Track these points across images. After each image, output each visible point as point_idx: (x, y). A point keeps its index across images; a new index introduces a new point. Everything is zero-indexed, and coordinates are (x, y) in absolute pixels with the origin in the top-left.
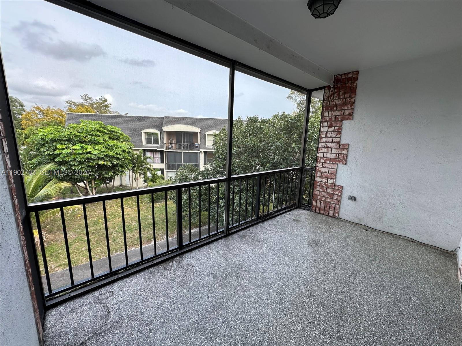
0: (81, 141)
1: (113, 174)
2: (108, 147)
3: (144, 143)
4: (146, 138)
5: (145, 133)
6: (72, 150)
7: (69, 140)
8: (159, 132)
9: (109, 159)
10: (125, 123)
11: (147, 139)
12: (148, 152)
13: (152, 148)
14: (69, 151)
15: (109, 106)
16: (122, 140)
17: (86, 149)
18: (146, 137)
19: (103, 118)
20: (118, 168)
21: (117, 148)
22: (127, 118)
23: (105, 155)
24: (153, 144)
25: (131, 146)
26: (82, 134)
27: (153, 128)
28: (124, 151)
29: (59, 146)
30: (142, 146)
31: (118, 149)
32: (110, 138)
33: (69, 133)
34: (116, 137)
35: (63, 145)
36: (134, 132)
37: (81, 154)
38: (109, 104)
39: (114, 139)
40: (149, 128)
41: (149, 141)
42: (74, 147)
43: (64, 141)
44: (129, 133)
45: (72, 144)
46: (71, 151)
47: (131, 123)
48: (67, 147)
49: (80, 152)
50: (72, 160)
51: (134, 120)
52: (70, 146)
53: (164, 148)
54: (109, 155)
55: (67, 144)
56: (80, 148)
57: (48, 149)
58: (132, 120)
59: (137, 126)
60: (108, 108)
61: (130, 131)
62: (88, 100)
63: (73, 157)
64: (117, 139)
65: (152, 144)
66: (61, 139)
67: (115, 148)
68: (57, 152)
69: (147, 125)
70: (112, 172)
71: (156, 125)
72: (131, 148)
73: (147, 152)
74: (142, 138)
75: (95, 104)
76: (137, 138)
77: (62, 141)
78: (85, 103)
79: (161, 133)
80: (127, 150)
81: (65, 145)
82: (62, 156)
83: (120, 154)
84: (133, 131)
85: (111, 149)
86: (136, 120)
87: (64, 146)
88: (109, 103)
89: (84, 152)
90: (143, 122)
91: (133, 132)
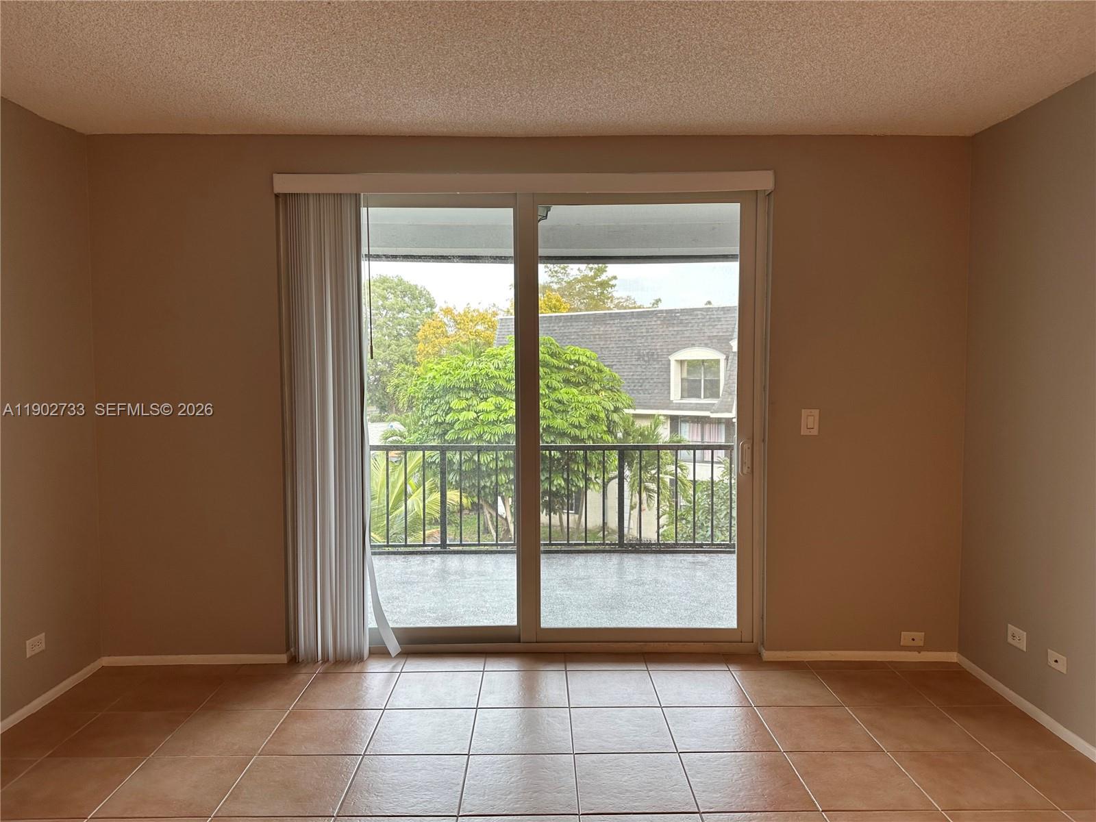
0: (499, 390)
1: (563, 483)
2: (556, 405)
3: (675, 394)
4: (682, 379)
5: (681, 362)
6: (477, 413)
7: (476, 389)
8: (722, 357)
9: (552, 439)
10: (627, 335)
11: (688, 380)
12: (688, 424)
13: (696, 409)
14: (472, 415)
15: (610, 283)
16: (597, 386)
17: (506, 411)
18: (685, 375)
19: (574, 324)
20: (578, 468)
21: (576, 409)
22: (633, 320)
23: (545, 426)
24: (705, 398)
25: (619, 405)
26: (502, 373)
27: (706, 345)
28: (594, 418)
29: (456, 404)
30: (668, 405)
31: (578, 413)
32: (567, 381)
33: (477, 371)
34: (582, 379)
35: (462, 400)
36: (649, 361)
37: (494, 423)
38: (610, 280)
39: (577, 385)
40: (693, 345)
41: (690, 389)
42: (483, 406)
43: (466, 390)
44: (637, 363)
45: (481, 399)
46: (475, 415)
47: (642, 332)
48: (469, 406)
49: (493, 417)
50: (475, 437)
51: (653, 323)
52: (475, 402)
53: (731, 412)
54: (553, 427)
55: (470, 398)
56: (493, 408)
57: (437, 411)
58: (647, 323)
59: (659, 340)
60: (610, 290)
61: (640, 357)
62: (559, 274)
63: (478, 430)
64: (586, 383)
65: (700, 397)
66: (460, 386)
67: (572, 408)
68: (449, 418)
69: (688, 335)
70: (563, 477)
71: (715, 334)
72: (616, 410)
73: (683, 425)
74: (670, 379)
75: (579, 281)
76: (655, 380)
77: (461, 391)
78: (552, 282)
79: (727, 359)
80: (602, 415)
81: (467, 399)
82: (457, 427)
83: (580, 427)
84: (646, 359)
85: (563, 411)
86: (659, 322)
87: (464, 404)
88: (610, 276)
89: (501, 418)
90: (676, 329)
91: (645, 361)
